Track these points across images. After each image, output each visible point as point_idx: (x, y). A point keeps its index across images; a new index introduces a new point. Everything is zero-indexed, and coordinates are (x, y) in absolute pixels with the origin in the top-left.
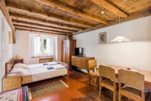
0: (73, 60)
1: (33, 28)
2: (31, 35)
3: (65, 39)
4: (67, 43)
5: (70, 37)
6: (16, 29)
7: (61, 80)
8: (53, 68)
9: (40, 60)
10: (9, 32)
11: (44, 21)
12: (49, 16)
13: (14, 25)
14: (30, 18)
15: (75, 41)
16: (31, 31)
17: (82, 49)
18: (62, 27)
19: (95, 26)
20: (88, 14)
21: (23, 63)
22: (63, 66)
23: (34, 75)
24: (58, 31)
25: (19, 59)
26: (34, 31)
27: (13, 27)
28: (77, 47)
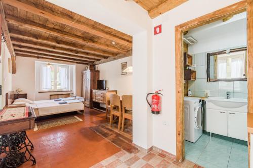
0: (94, 94)
1: (41, 54)
2: (38, 62)
3: (85, 69)
4: (88, 74)
5: (93, 67)
6: (17, 54)
7: (76, 117)
8: (66, 103)
9: (51, 95)
10: (9, 59)
11: (54, 47)
12: (59, 43)
13: (15, 50)
14: (36, 43)
15: (99, 71)
16: (38, 58)
17: (106, 81)
18: (79, 55)
19: (116, 55)
20: (101, 44)
21: (26, 98)
22: (79, 101)
23: (41, 108)
24: (75, 59)
25: (21, 93)
26: (42, 58)
27: (14, 53)
28: (100, 79)
